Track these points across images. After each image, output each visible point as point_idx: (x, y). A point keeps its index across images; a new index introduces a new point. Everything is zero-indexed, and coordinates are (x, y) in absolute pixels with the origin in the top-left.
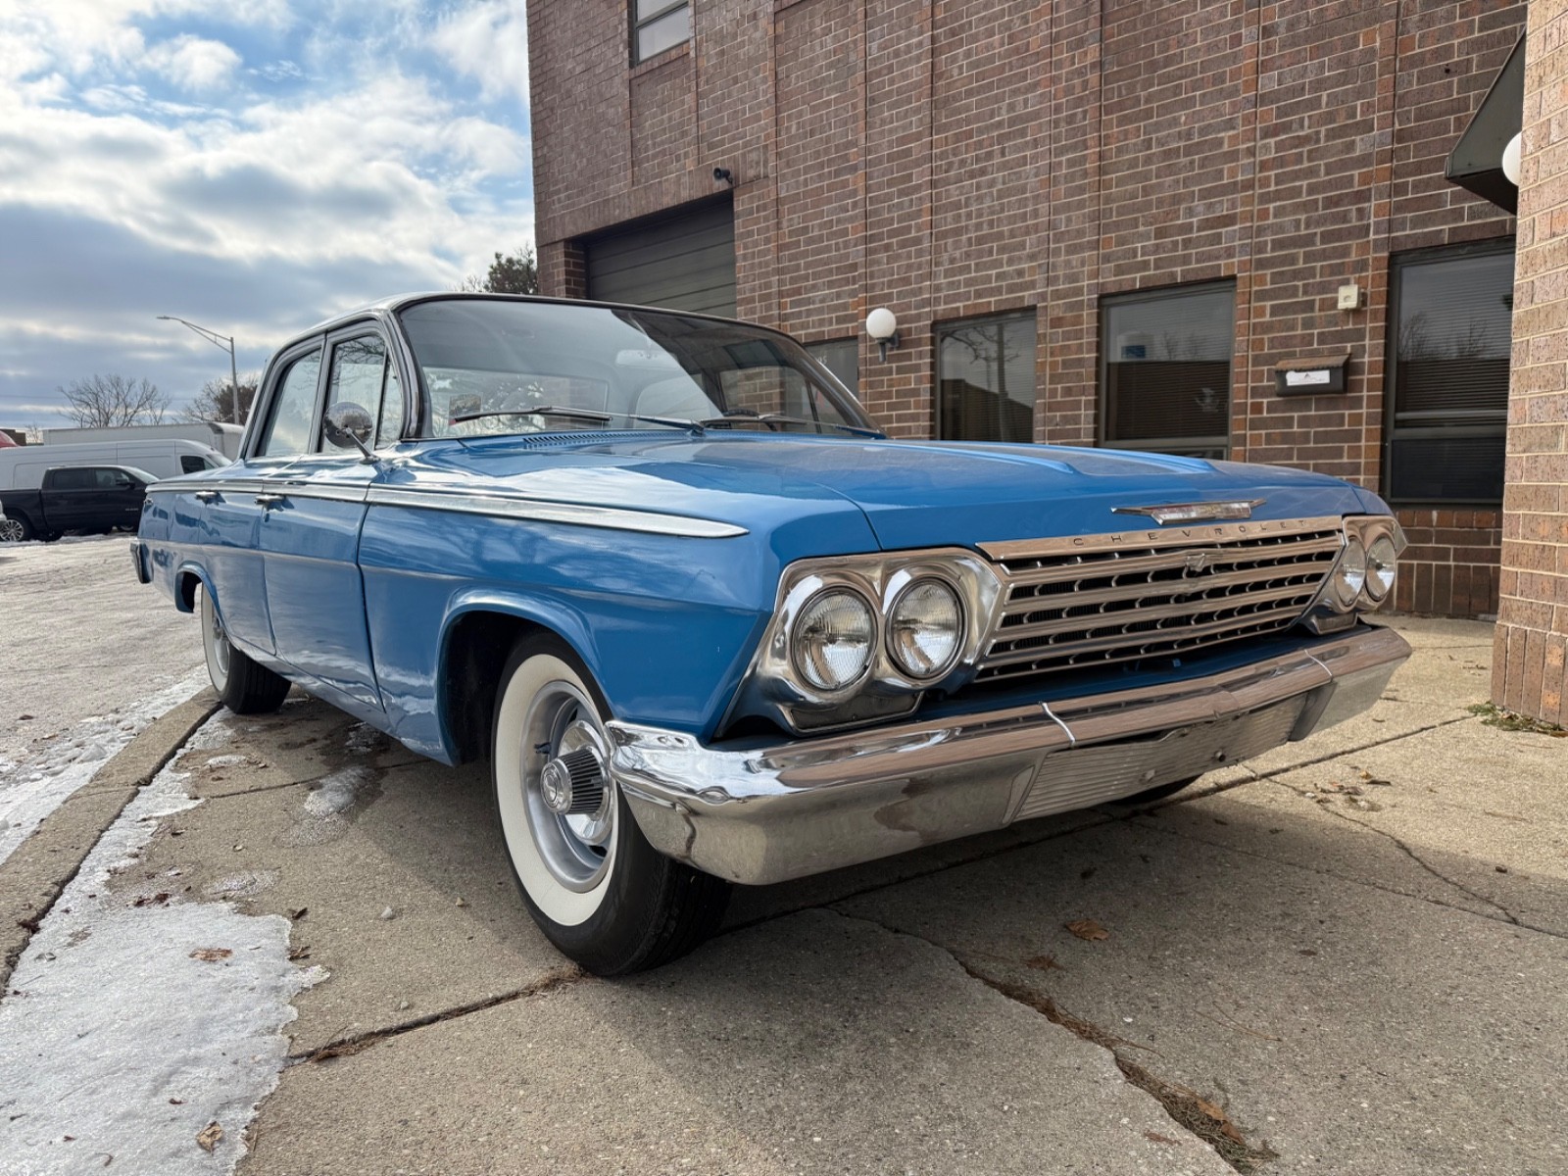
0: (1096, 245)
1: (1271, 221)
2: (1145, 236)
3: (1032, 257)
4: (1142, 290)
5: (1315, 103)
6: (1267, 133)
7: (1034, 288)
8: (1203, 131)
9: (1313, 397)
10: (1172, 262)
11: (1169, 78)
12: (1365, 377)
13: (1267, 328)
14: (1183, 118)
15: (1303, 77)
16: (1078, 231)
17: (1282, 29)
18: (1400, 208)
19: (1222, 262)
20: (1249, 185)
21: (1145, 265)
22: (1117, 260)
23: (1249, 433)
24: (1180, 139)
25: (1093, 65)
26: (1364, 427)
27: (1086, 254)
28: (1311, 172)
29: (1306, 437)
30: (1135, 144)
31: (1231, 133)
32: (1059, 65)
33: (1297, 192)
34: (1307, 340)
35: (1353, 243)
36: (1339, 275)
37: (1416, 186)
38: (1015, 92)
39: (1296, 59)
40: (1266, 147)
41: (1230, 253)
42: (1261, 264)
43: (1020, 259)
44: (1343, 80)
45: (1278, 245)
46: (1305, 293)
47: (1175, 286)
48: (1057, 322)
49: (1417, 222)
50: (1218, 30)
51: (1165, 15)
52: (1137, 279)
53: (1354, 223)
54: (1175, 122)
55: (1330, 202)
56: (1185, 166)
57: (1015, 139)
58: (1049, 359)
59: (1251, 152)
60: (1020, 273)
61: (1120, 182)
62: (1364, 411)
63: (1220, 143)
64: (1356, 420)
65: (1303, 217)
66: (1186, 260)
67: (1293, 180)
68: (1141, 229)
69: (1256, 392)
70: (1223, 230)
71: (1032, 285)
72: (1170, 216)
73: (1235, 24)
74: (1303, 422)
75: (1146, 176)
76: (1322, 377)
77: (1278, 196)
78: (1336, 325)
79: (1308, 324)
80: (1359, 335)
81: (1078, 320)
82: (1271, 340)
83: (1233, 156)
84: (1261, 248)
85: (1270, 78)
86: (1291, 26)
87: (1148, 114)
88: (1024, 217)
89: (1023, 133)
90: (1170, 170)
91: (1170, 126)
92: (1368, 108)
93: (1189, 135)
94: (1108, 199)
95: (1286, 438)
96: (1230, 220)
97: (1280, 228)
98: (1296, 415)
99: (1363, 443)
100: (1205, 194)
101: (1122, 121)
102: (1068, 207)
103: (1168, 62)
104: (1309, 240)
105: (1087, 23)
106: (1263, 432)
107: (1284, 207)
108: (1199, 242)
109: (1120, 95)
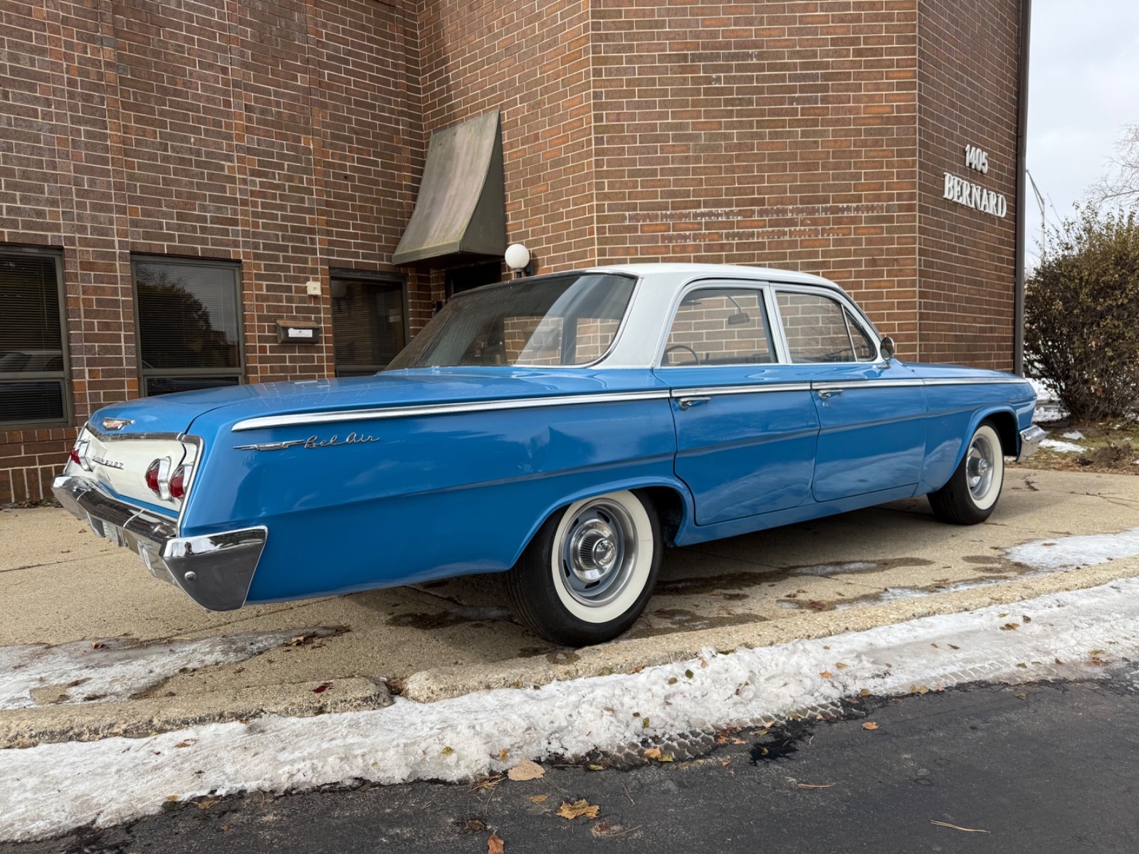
0: (122, 210)
1: (261, 230)
2: (166, 215)
3: (54, 203)
4: (168, 256)
5: (281, 167)
6: (254, 173)
7: (59, 231)
8: (208, 154)
9: (297, 345)
10: (194, 240)
11: (178, 105)
12: (323, 335)
13: (265, 298)
14: (192, 140)
15: (272, 147)
16: (103, 193)
17: (257, 111)
18: (331, 243)
19: (231, 249)
20: (244, 203)
21: (171, 238)
22: (146, 227)
23: (259, 365)
24: (191, 153)
25: (108, 65)
26: (325, 364)
27: (114, 216)
28: (283, 208)
29: (294, 369)
30: (153, 142)
31: (229, 164)
32: (70, 46)
33: (275, 217)
34: (289, 309)
35: (310, 257)
36: (305, 274)
37: (339, 234)
38: (17, 46)
39: (267, 133)
40: (254, 183)
41: (236, 244)
42: (257, 256)
43: (38, 202)
44: (296, 159)
45: (266, 247)
46: (286, 281)
47: (197, 258)
48: (87, 266)
49: (340, 254)
50: (215, 90)
51: (170, 58)
52: (165, 246)
53: (309, 245)
54: (187, 140)
55: (294, 229)
56: (197, 174)
57: (19, 88)
58: (82, 297)
59: (244, 182)
60: (40, 214)
61: (141, 167)
62: (325, 354)
63: (222, 168)
64: (320, 360)
65: (280, 233)
66: (204, 241)
67: (272, 209)
68: (164, 209)
69: (261, 339)
70: (230, 228)
71: (56, 228)
72: (188, 206)
73: (226, 93)
74: (292, 359)
75: (166, 170)
76: (308, 334)
77: (263, 216)
78: (305, 303)
79: (290, 300)
80: (317, 311)
81: (111, 268)
82: (268, 306)
83: (232, 180)
84: (256, 246)
85: (253, 139)
86: (263, 112)
87: (163, 125)
88: (39, 164)
89: (32, 88)
90: (186, 173)
91: (182, 141)
92: (309, 182)
93: (198, 153)
94: (131, 177)
95: (284, 369)
96: (234, 222)
97: (266, 237)
98: (287, 355)
99: (326, 373)
100: (213, 199)
101: (138, 120)
102: (91, 171)
103: (177, 93)
104: (285, 249)
105: (97, 26)
106: (268, 365)
107: (268, 223)
108: (212, 231)
109: (135, 99)
